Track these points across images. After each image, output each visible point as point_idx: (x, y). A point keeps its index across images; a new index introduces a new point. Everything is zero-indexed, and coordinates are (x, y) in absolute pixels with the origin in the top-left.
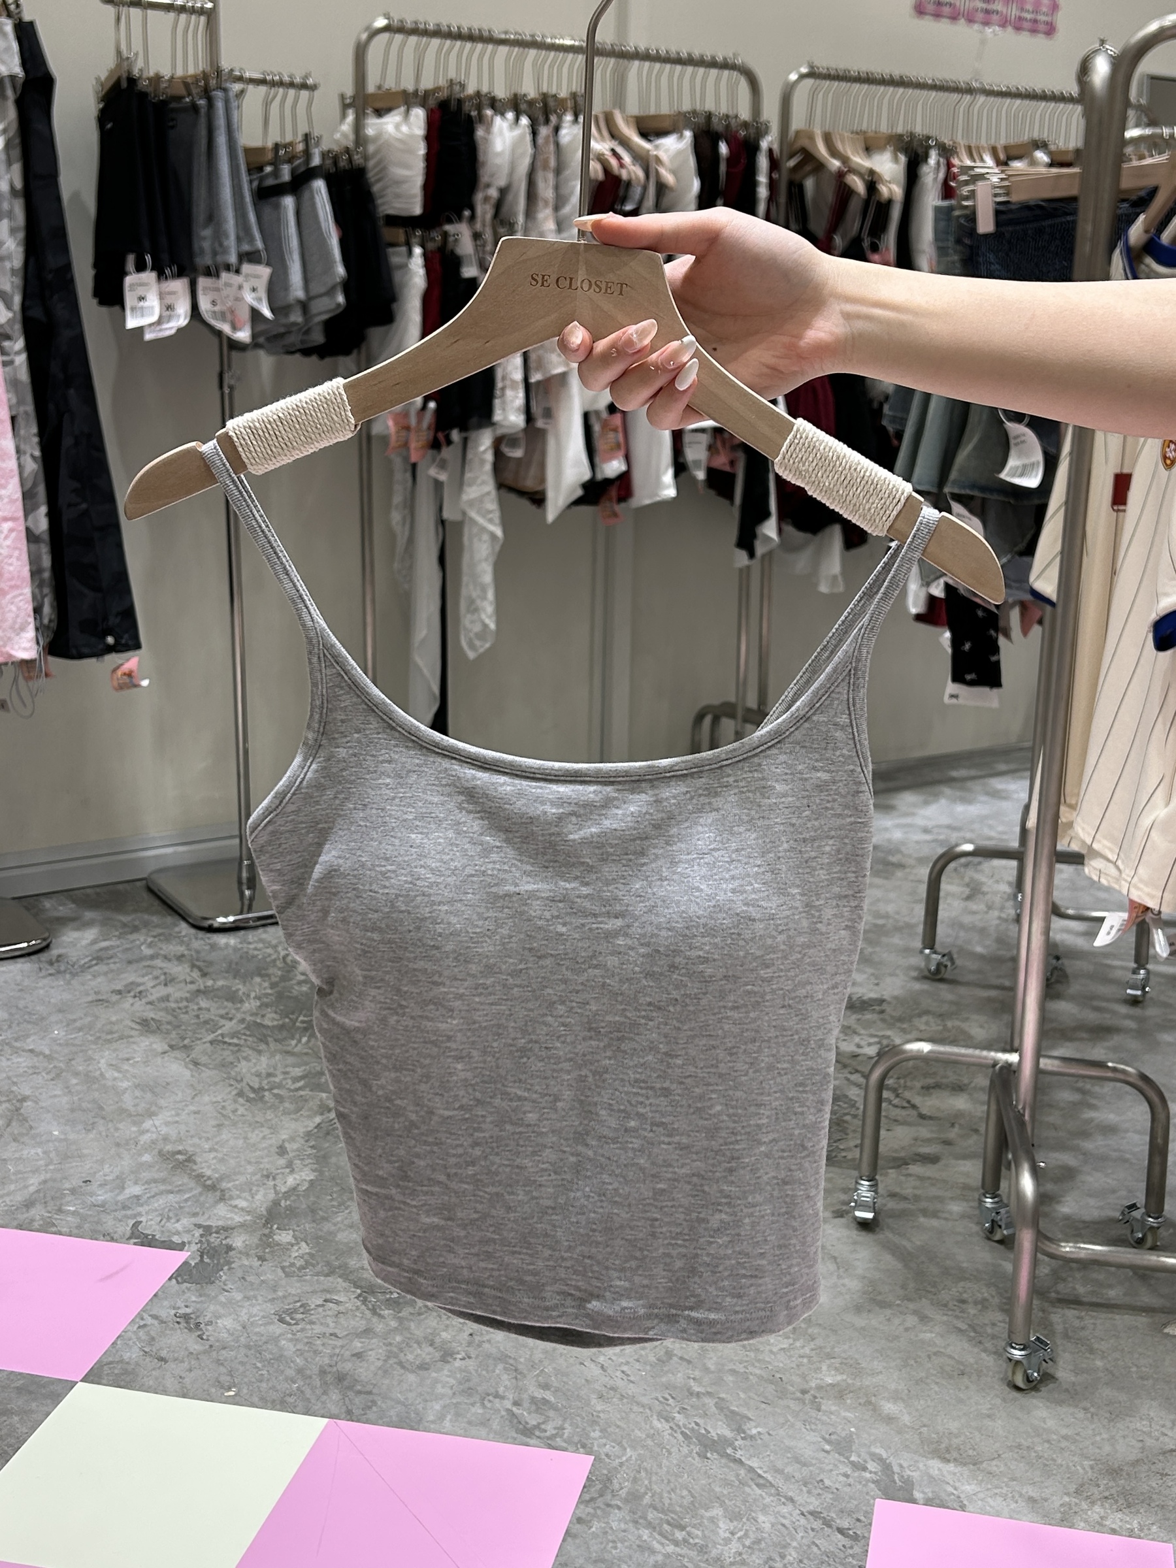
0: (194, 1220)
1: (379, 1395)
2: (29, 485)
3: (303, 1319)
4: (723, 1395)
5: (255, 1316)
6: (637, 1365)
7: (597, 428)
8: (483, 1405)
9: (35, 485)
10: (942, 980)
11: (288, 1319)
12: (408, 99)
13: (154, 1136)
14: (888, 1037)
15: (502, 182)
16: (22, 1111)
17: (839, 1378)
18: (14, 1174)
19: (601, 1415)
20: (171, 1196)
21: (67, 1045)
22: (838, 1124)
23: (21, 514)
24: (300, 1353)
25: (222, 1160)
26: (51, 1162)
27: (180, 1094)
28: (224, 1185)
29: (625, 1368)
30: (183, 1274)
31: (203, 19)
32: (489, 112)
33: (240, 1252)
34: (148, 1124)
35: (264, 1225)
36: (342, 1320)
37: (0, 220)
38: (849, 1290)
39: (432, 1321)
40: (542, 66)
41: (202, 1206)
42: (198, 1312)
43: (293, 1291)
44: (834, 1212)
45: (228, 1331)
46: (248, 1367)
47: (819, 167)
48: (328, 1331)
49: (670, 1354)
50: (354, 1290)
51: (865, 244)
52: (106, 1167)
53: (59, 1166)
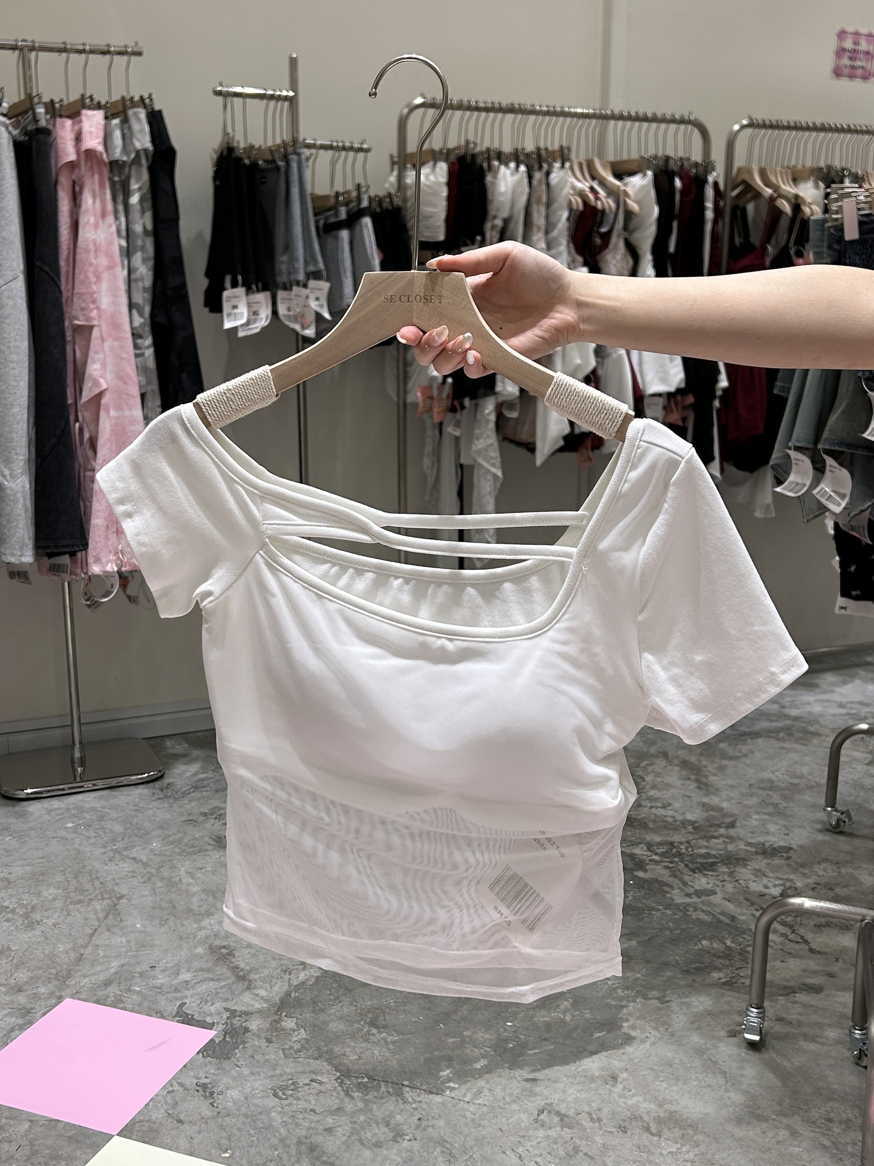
0: (225, 1005)
3: (292, 1095)
5: (256, 1089)
6: (549, 1157)
10: (842, 833)
11: (280, 1093)
12: (435, 156)
13: (208, 932)
14: (791, 880)
15: (505, 215)
16: (118, 907)
18: (103, 958)
20: (211, 984)
21: (160, 855)
22: (741, 954)
24: (285, 1124)
25: (255, 957)
26: (130, 950)
28: (252, 976)
29: (538, 1159)
30: (209, 1050)
31: (286, 104)
32: (496, 163)
33: (254, 1034)
34: (206, 922)
35: (276, 1013)
36: (321, 1098)
37: (135, 252)
38: (733, 1102)
39: (390, 1105)
40: (540, 127)
41: (233, 993)
42: (214, 1084)
43: (288, 1070)
44: (728, 1031)
45: (234, 1100)
46: (244, 1133)
47: (758, 195)
48: (310, 1107)
49: (577, 1150)
50: (334, 1072)
51: (792, 251)
52: (169, 956)
53: (135, 953)
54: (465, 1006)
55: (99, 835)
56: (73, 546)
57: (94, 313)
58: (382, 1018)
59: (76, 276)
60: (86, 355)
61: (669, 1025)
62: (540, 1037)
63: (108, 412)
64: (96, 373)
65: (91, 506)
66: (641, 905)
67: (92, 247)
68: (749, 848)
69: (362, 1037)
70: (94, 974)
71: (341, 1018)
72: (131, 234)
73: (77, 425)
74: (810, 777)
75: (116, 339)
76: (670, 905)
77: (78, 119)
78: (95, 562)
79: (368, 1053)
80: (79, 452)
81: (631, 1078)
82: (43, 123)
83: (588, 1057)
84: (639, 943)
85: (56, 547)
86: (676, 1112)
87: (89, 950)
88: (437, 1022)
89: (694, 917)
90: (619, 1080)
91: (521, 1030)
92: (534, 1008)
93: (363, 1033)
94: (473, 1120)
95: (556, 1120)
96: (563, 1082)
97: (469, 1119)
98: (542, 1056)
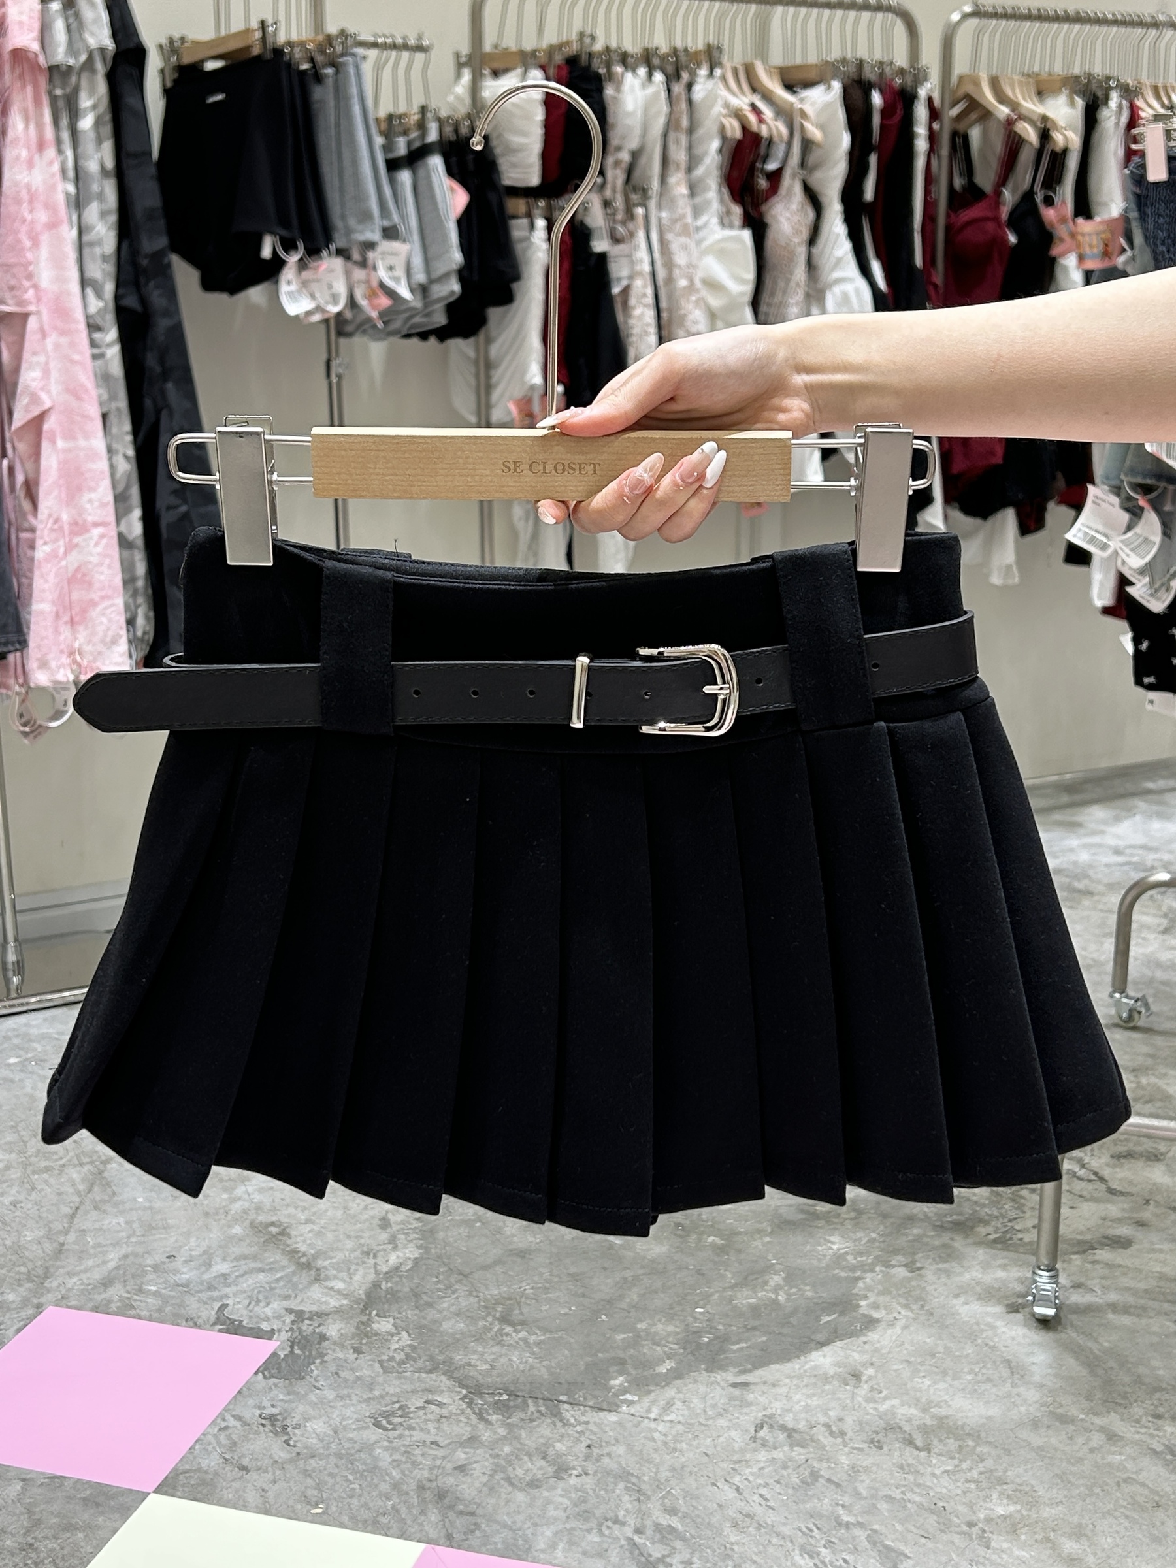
0: (286, 1304)
1: (484, 1516)
2: (120, 488)
3: (401, 1424)
4: (876, 1527)
5: (348, 1418)
6: (778, 1488)
8: (600, 1531)
9: (127, 487)
10: (1135, 1029)
11: (384, 1422)
12: (526, 60)
13: (247, 1205)
15: (634, 144)
16: (105, 1174)
17: (1012, 1508)
18: (94, 1247)
19: (736, 1548)
20: (261, 1276)
22: (1013, 1200)
23: (112, 518)
24: (396, 1464)
25: (319, 1234)
26: (134, 1234)
28: (320, 1263)
29: (764, 1491)
30: (271, 1367)
32: (618, 69)
33: (335, 1343)
34: (241, 1190)
35: (363, 1311)
36: (445, 1426)
37: (88, 203)
38: (1025, 1401)
39: (545, 1429)
40: (675, 15)
41: (295, 1286)
42: (286, 1414)
43: (392, 1391)
44: (1007, 1306)
45: (318, 1435)
46: (338, 1479)
47: (986, 115)
48: (429, 1438)
49: (815, 1475)
50: (458, 1389)
51: (1039, 198)
52: (193, 1240)
53: (142, 1239)
54: (635, 1290)
56: (5, 644)
57: (30, 294)
58: (517, 1312)
60: (18, 358)
61: (924, 1300)
62: (745, 1326)
63: (53, 442)
64: (34, 384)
65: (30, 585)
67: (24, 194)
69: (492, 1338)
70: (85, 1271)
71: (458, 1315)
72: (81, 175)
73: (5, 463)
75: (63, 333)
78: (40, 667)
79: (503, 1360)
80: (9, 503)
81: (880, 1375)
83: (816, 1349)
86: (947, 1417)
87: (72, 1237)
88: (597, 1313)
90: (864, 1378)
91: (717, 1317)
92: (732, 1287)
93: (493, 1333)
94: (665, 1443)
95: (782, 1437)
96: (786, 1385)
97: (659, 1443)
98: (753, 1351)
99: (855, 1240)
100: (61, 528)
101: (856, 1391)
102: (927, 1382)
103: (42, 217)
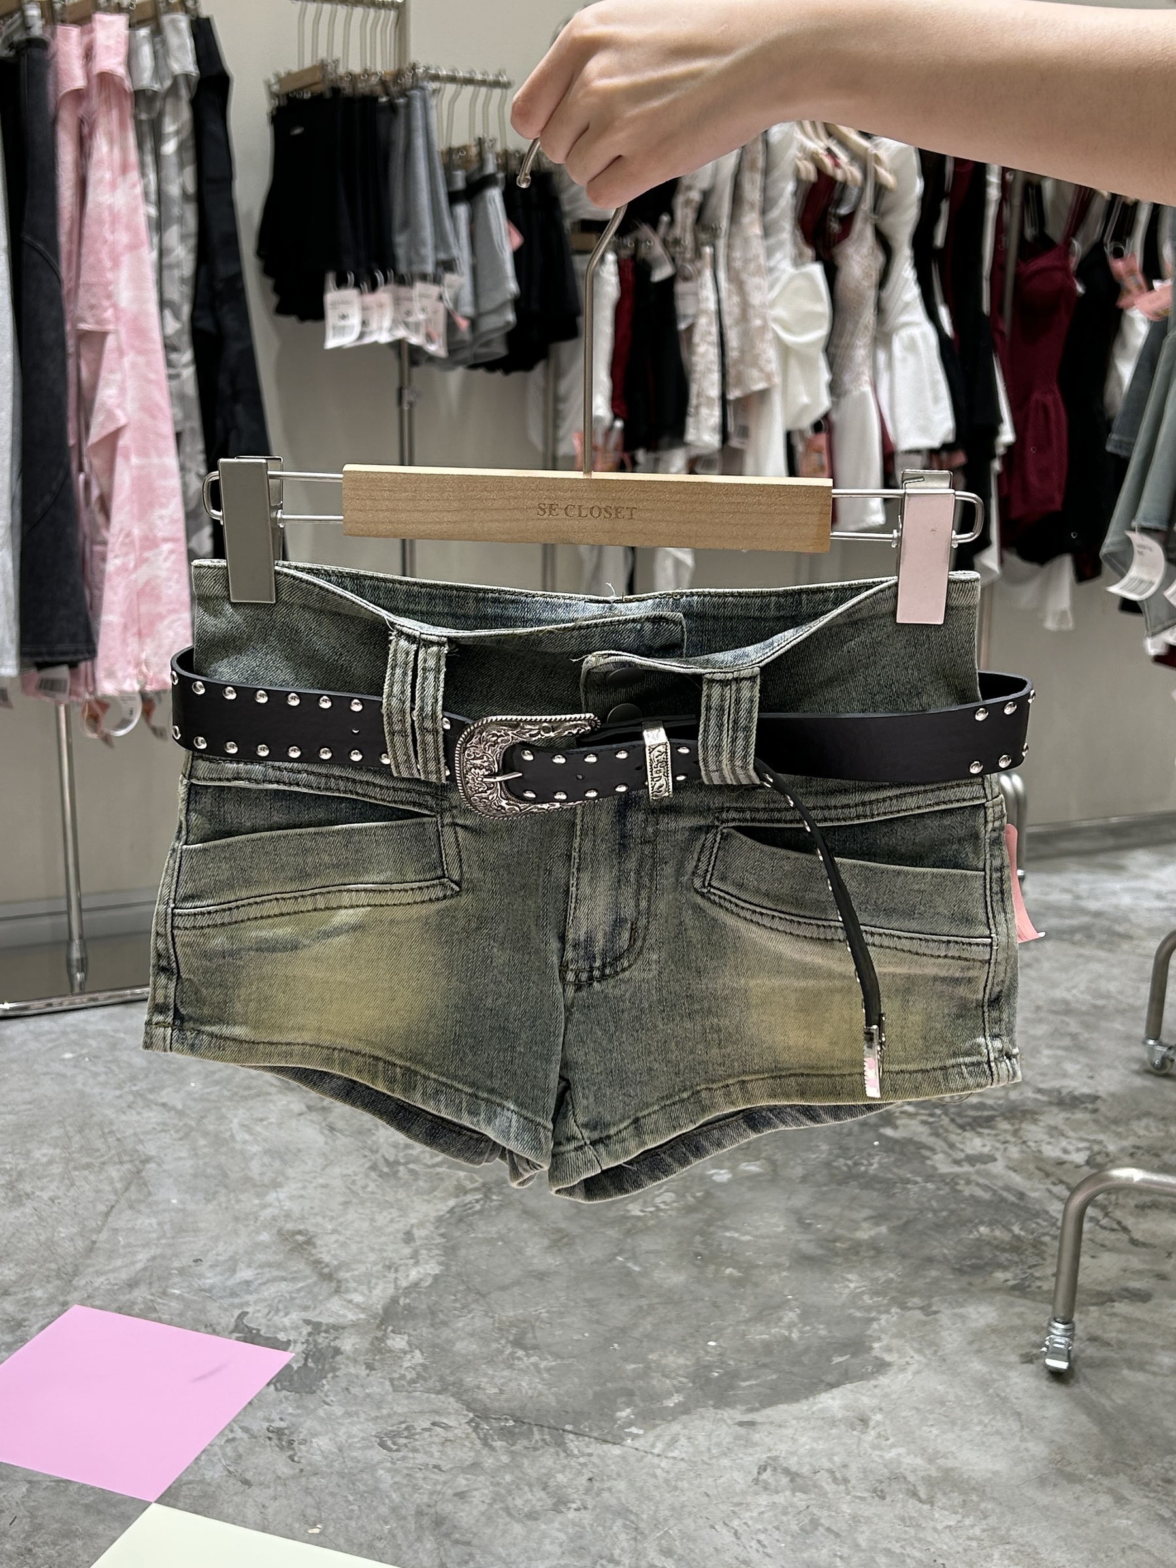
0: (304, 1315)
1: (478, 1547)
2: (192, 505)
3: (406, 1445)
5: (354, 1436)
6: (776, 1535)
7: (800, 448)
9: (198, 502)
10: (1167, 1076)
11: (389, 1443)
13: (276, 1212)
14: (1100, 1142)
15: (705, 184)
16: (144, 1174)
18: (124, 1247)
20: (283, 1285)
21: (201, 1099)
22: (1034, 1246)
23: (182, 534)
24: (397, 1486)
25: (343, 1245)
26: (164, 1236)
27: (310, 1163)
28: (343, 1275)
29: (762, 1537)
30: (283, 1380)
31: (393, 14)
33: (348, 1358)
34: (271, 1197)
35: (379, 1327)
36: (449, 1450)
37: (168, 226)
38: (1033, 1456)
39: (548, 1459)
41: (314, 1298)
42: (293, 1428)
43: (399, 1410)
44: (1022, 1355)
45: (323, 1452)
46: (339, 1499)
48: (432, 1462)
49: (815, 1523)
50: (465, 1412)
51: (1108, 250)
52: (221, 1244)
53: (171, 1241)
54: (650, 1319)
55: (112, 1071)
56: (76, 652)
57: (109, 314)
58: (530, 1335)
59: (83, 259)
60: (96, 375)
61: (938, 1345)
62: (756, 1363)
63: (127, 458)
64: (110, 402)
65: (101, 597)
66: (890, 1176)
67: (106, 214)
68: (1039, 1096)
69: (503, 1362)
70: (113, 1271)
71: (472, 1335)
72: (163, 199)
73: (82, 477)
74: (1119, 997)
75: (140, 352)
76: (932, 1176)
77: (88, 27)
78: (106, 677)
79: (513, 1384)
80: (84, 516)
81: (888, 1422)
82: (37, 30)
83: (825, 1391)
84: (892, 1230)
85: (51, 654)
86: (952, 1469)
87: (104, 1236)
88: (609, 1341)
89: (967, 1193)
90: (872, 1424)
91: (728, 1352)
92: (747, 1322)
93: (505, 1356)
94: (667, 1481)
95: (785, 1480)
96: (792, 1426)
97: (661, 1480)
98: (761, 1389)
99: (872, 1280)
100: (132, 543)
101: (863, 1436)
102: (935, 1431)
103: (123, 238)
